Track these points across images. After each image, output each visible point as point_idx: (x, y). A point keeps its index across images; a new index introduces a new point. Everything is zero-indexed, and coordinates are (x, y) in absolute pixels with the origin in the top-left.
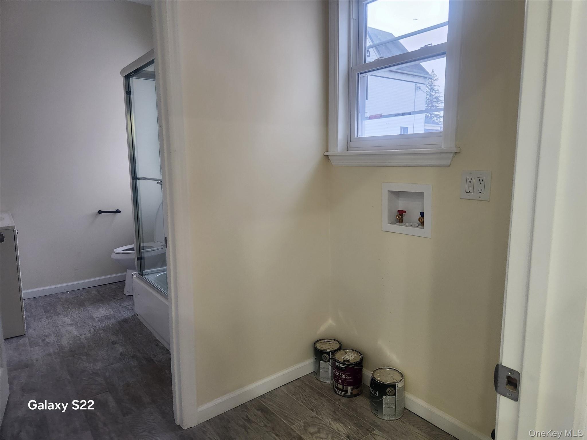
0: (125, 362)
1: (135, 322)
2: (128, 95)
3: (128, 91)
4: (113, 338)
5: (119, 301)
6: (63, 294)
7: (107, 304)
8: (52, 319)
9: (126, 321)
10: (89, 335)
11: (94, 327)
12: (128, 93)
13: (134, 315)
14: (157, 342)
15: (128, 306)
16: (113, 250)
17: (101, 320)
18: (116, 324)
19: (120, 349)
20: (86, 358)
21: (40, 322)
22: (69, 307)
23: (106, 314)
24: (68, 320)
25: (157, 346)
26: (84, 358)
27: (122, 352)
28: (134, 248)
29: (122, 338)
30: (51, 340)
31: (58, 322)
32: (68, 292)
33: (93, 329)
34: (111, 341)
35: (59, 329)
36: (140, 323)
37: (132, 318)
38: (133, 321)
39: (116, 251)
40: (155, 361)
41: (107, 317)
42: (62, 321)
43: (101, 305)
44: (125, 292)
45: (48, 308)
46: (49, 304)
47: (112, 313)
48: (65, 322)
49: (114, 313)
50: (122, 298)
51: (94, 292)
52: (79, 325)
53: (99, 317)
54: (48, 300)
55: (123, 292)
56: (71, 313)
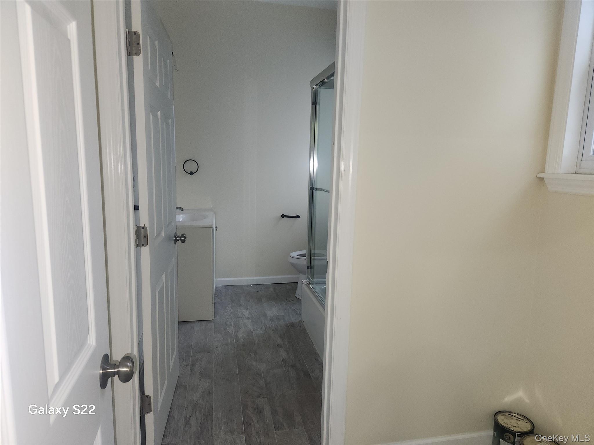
0: (285, 370)
1: (301, 328)
2: (315, 106)
3: (315, 101)
4: (279, 341)
5: (290, 303)
6: (247, 286)
7: (280, 304)
8: (235, 309)
9: (292, 325)
10: (260, 332)
11: (266, 325)
12: (315, 103)
13: (301, 320)
14: (317, 356)
15: (297, 310)
16: (290, 254)
17: (272, 320)
18: (284, 327)
19: (283, 354)
20: (254, 355)
21: (226, 310)
22: (249, 300)
23: (277, 314)
24: (246, 313)
25: (316, 360)
26: (253, 355)
27: (285, 358)
28: (306, 254)
29: (286, 343)
30: (231, 331)
31: (239, 313)
32: (251, 285)
33: (264, 327)
34: (277, 344)
35: (239, 321)
36: (304, 331)
37: (298, 324)
38: (299, 327)
39: (292, 255)
40: (312, 377)
41: (278, 318)
42: (242, 313)
43: (274, 303)
44: (297, 296)
45: (234, 298)
46: (236, 294)
47: (283, 314)
48: (244, 315)
49: (284, 315)
50: (293, 301)
51: (272, 289)
52: (254, 321)
53: (271, 315)
54: (235, 290)
55: (295, 295)
56: (250, 307)
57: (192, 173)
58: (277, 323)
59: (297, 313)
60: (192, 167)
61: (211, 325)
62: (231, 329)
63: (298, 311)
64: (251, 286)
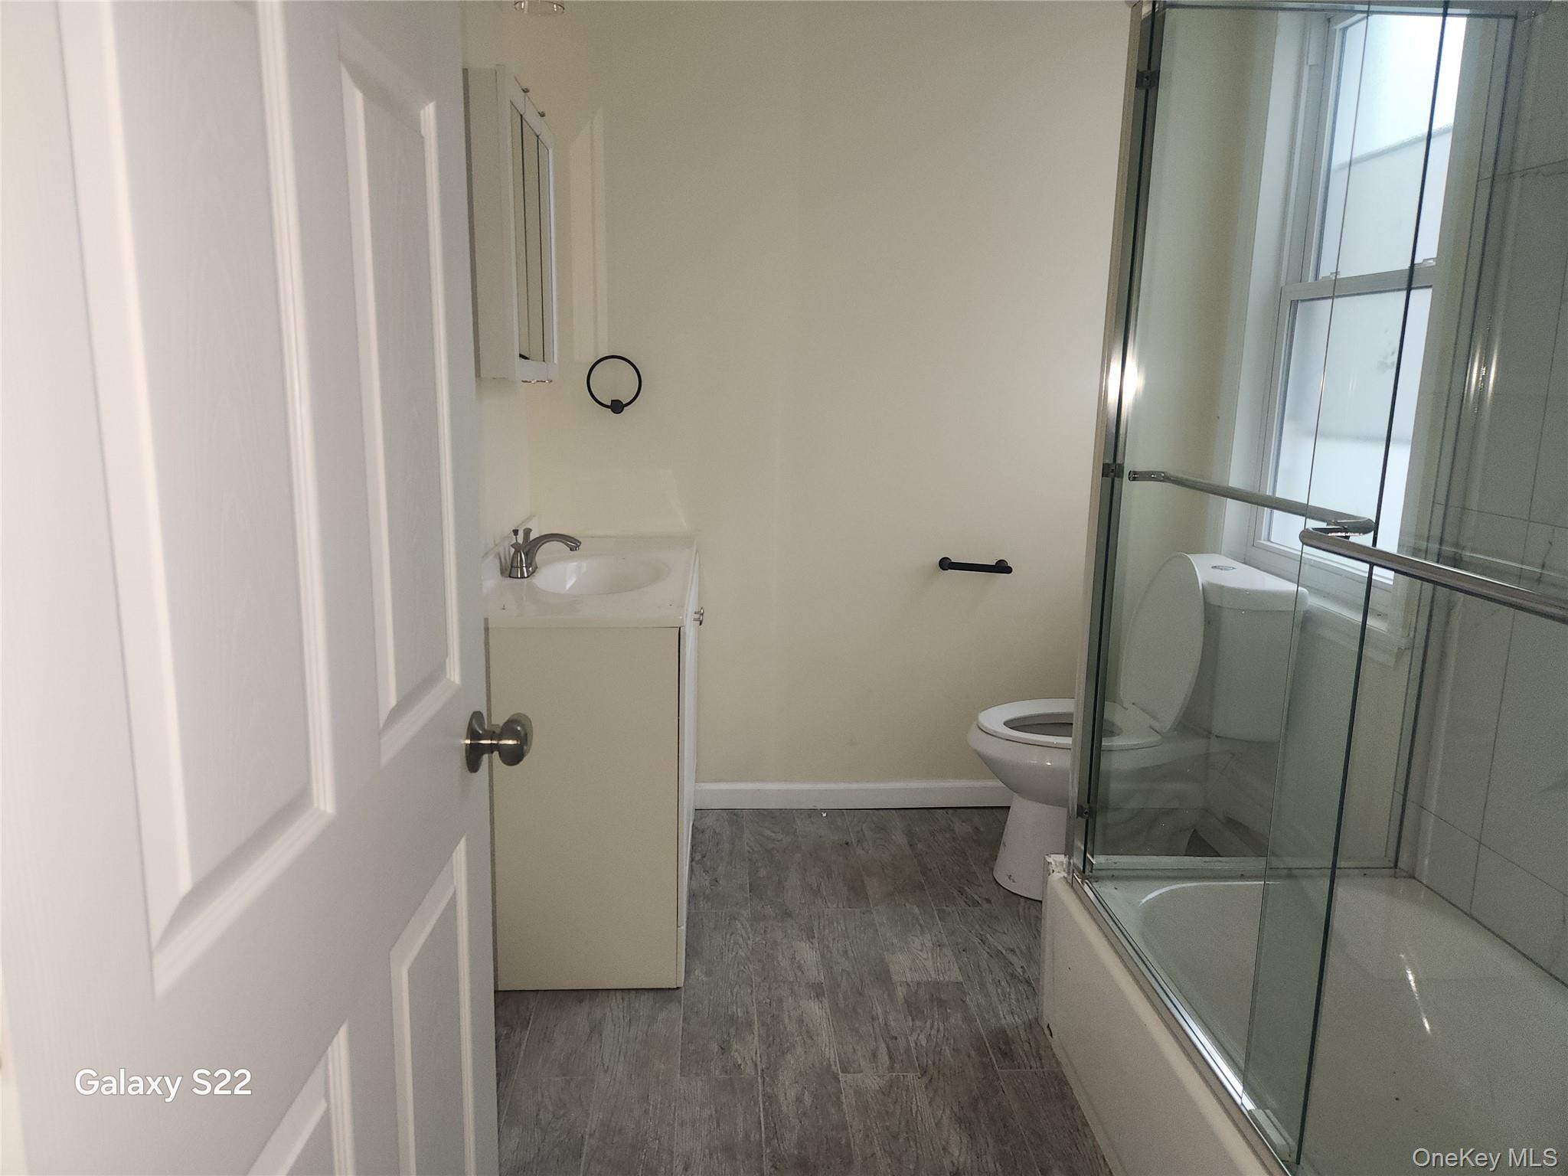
1: (1043, 1068)
4: (958, 1149)
5: (976, 913)
6: (809, 816)
7: (937, 917)
8: (765, 932)
9: (1004, 1046)
10: (872, 1082)
11: (892, 1038)
13: (1039, 1022)
16: (977, 714)
17: (913, 1007)
18: (969, 1055)
21: (731, 935)
22: (819, 888)
23: (934, 976)
24: (809, 957)
30: (748, 1060)
31: (780, 958)
32: (823, 811)
33: (885, 1051)
34: (951, 1166)
35: (780, 1004)
37: (1029, 1041)
38: (1034, 1064)
41: (938, 997)
42: (793, 958)
43: (916, 911)
44: (1001, 876)
45: (763, 873)
46: (767, 850)
47: (955, 975)
48: (800, 968)
49: (961, 979)
50: (988, 901)
51: (899, 837)
52: (842, 1006)
53: (909, 979)
54: (768, 833)
55: (992, 870)
56: (822, 921)
57: (617, 407)
58: (936, 1027)
59: (1013, 976)
60: (615, 382)
61: (670, 1021)
62: (748, 1051)
63: (1018, 962)
64: (824, 815)
